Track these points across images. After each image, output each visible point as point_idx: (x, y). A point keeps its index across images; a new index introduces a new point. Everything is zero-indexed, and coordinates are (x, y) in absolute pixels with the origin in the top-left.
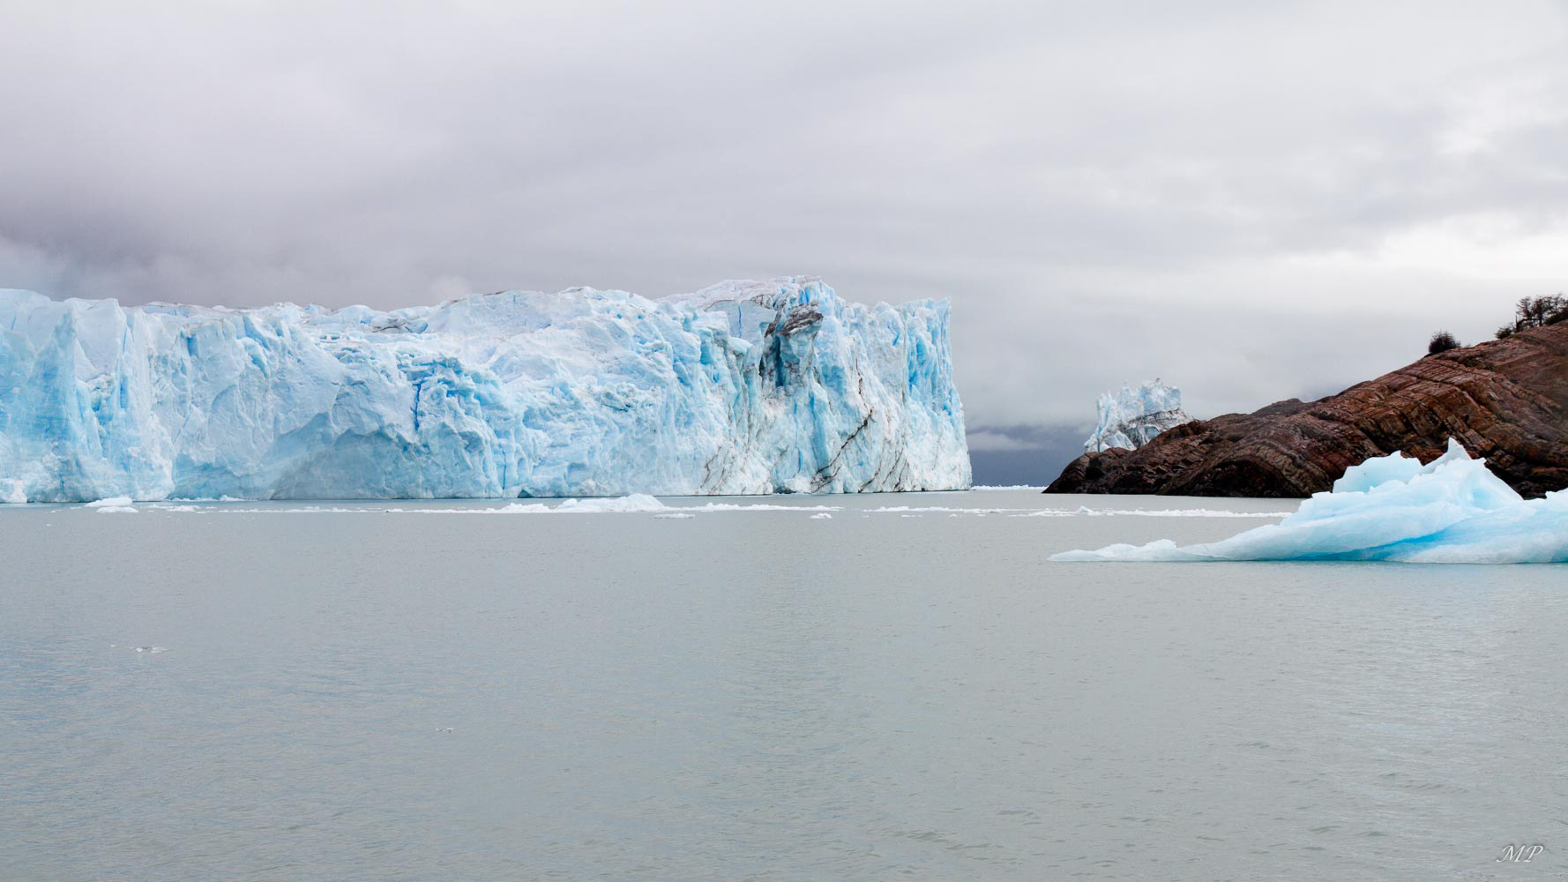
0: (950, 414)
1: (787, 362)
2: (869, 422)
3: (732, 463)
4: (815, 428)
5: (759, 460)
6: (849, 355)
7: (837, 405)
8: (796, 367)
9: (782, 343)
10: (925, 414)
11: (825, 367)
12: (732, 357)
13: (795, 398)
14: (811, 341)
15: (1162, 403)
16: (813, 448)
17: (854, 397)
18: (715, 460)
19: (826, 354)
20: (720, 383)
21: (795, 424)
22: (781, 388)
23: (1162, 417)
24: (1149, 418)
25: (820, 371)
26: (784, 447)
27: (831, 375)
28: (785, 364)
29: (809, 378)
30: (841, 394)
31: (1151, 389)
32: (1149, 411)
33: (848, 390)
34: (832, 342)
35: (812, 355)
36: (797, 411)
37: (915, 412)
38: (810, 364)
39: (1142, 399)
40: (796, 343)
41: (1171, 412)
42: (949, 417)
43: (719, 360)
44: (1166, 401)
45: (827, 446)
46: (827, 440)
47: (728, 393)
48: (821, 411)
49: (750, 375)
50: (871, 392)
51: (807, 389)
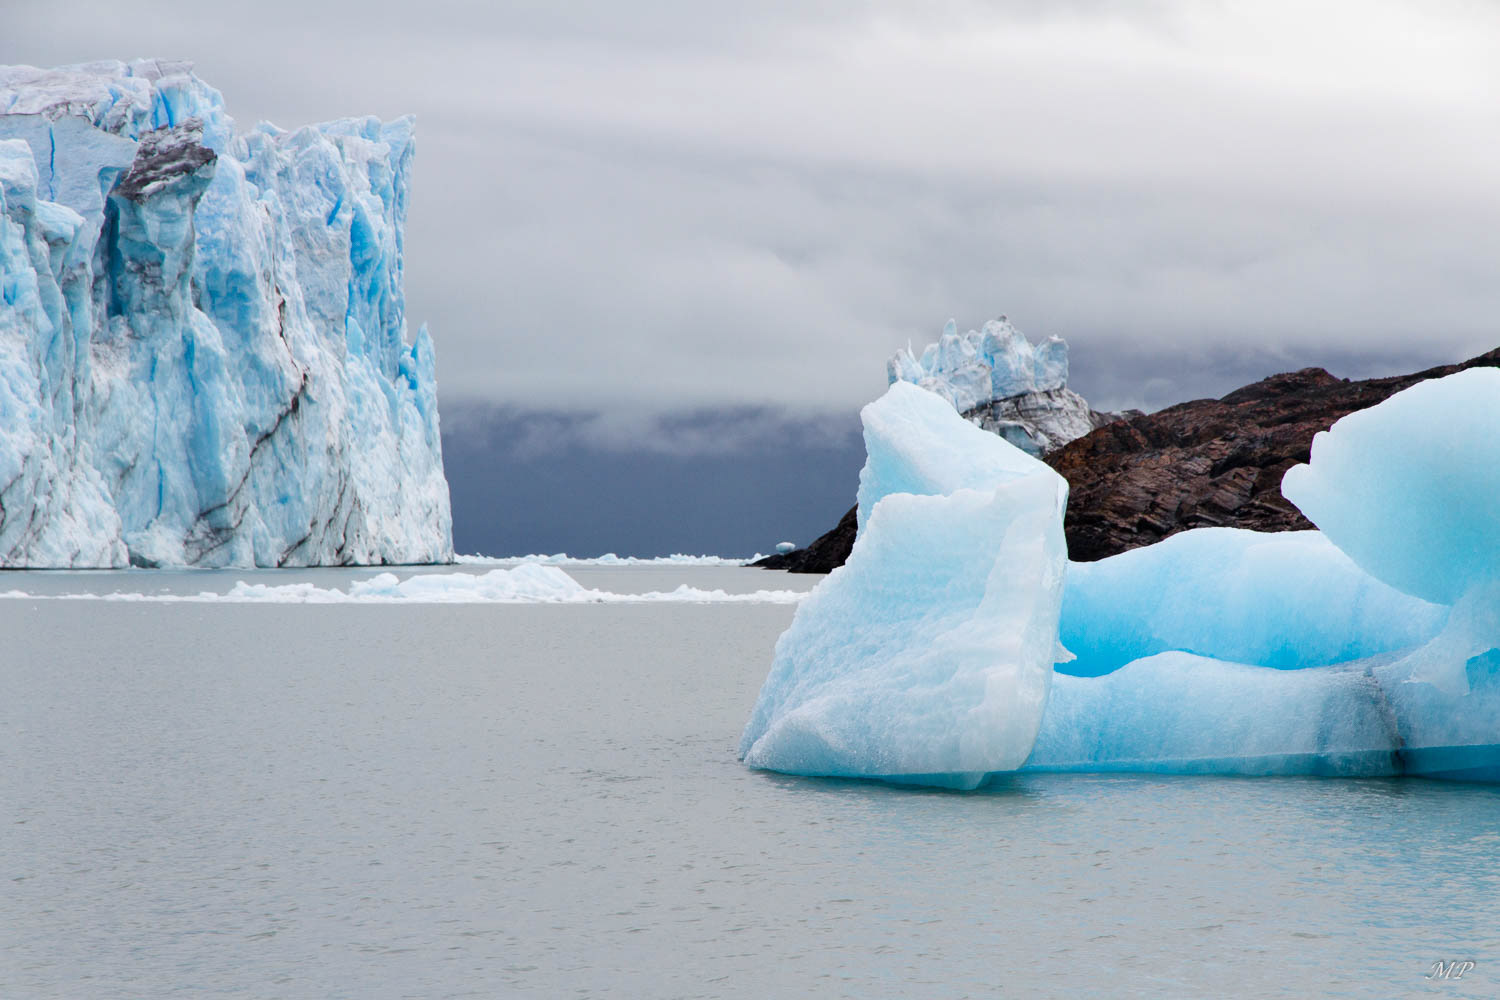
0: (413, 385)
1: (132, 259)
2: (302, 402)
3: (49, 494)
4: (194, 414)
5: (98, 489)
6: (263, 247)
7: (236, 360)
8: (155, 271)
9: (122, 215)
10: (376, 387)
11: (213, 273)
12: (42, 246)
13: (153, 342)
14: (188, 212)
15: (1030, 374)
16: (189, 462)
17: (272, 343)
18: (16, 487)
19: (216, 243)
20: (19, 306)
21: (151, 406)
22: (121, 320)
23: (1031, 403)
24: (1005, 405)
25: (202, 283)
26: (129, 458)
27: (224, 294)
28: (129, 264)
29: (183, 297)
30: (245, 337)
31: (1006, 341)
32: (1002, 389)
33: (261, 328)
34: (229, 216)
35: (188, 247)
36: (157, 375)
37: (358, 381)
38: (187, 264)
39: (986, 362)
40: (155, 217)
41: (1048, 393)
42: (411, 393)
43: (15, 252)
44: (1036, 366)
45: (223, 457)
46: (222, 441)
47: (38, 331)
48: (208, 376)
49: (75, 289)
50: (300, 332)
51: (180, 323)
